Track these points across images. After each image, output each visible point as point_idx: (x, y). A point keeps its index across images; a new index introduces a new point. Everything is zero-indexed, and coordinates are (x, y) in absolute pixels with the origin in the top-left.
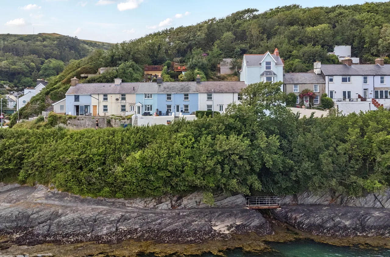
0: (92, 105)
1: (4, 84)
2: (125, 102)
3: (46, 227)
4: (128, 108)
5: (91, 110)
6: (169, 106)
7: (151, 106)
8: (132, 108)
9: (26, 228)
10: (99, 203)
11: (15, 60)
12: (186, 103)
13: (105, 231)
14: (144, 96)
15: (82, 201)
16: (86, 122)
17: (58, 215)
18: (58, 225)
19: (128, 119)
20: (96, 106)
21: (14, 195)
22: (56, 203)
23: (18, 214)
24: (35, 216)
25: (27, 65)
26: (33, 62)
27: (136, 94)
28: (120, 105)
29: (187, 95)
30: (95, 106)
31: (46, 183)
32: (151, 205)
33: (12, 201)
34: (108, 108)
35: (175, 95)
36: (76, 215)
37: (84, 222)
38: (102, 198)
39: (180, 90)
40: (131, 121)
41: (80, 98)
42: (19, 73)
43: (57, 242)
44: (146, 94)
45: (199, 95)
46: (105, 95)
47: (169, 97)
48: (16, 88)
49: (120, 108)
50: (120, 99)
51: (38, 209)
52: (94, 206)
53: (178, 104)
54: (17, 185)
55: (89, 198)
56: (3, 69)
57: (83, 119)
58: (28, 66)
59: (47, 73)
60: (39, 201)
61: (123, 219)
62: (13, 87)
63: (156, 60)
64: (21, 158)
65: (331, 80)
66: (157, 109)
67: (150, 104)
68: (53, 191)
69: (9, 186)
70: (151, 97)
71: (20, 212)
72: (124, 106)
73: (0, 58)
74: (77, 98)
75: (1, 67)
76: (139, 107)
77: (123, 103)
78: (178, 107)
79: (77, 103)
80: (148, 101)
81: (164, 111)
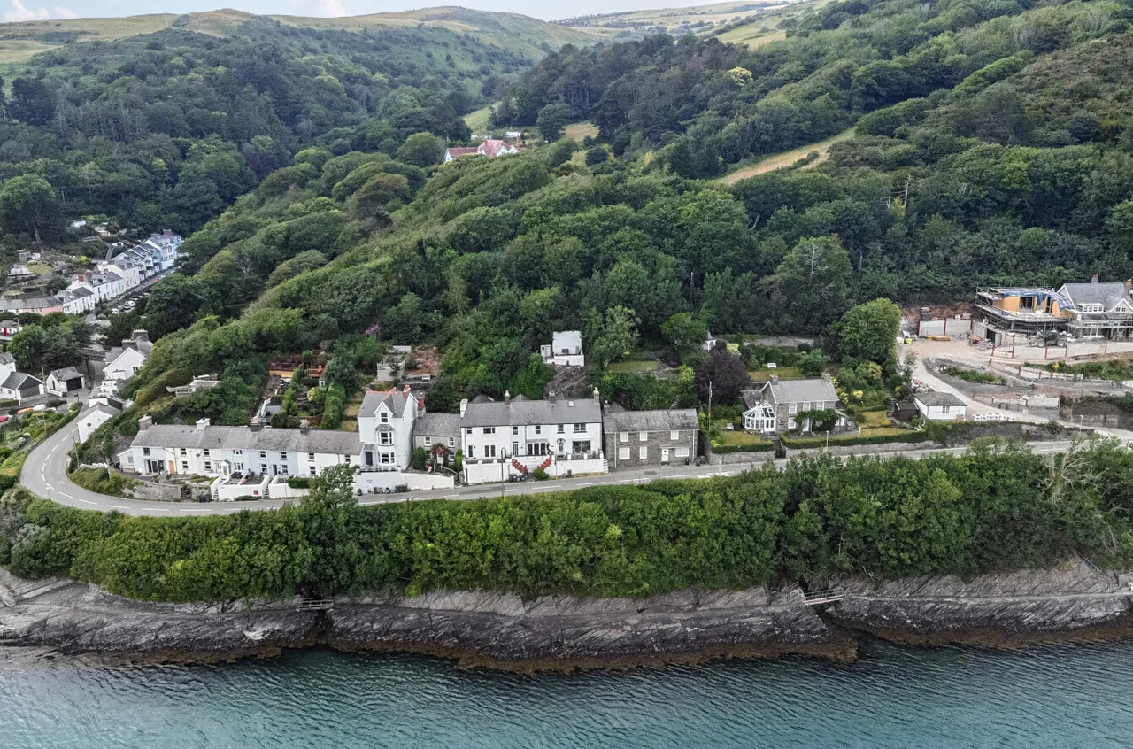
0: (167, 460)
1: (96, 223)
3: (90, 638)
4: (213, 466)
5: (167, 467)
6: (265, 466)
7: (242, 465)
8: (218, 467)
9: (73, 637)
10: (148, 609)
11: (114, 156)
12: (285, 463)
13: (144, 640)
14: (231, 453)
15: (131, 607)
17: (103, 625)
18: (101, 636)
19: (205, 490)
20: (173, 461)
21: (65, 595)
22: (104, 609)
23: (66, 623)
24: (82, 625)
25: (145, 166)
26: (159, 154)
27: (222, 448)
28: (203, 461)
29: (285, 452)
30: (171, 462)
31: (98, 583)
32: (201, 610)
33: (63, 602)
34: (188, 465)
35: (269, 451)
36: (118, 625)
37: (126, 631)
38: (151, 603)
39: (276, 444)
40: (210, 491)
41: (151, 451)
42: (127, 193)
43: (99, 652)
45: (299, 453)
46: (183, 449)
47: (263, 454)
48: (123, 232)
49: (203, 466)
50: (203, 455)
51: (85, 618)
52: (140, 613)
53: (274, 464)
54: (70, 581)
55: (139, 602)
56: (88, 186)
58: (149, 168)
59: (194, 189)
60: (87, 608)
61: (165, 626)
62: (118, 229)
64: (70, 555)
65: (469, 432)
66: (249, 471)
67: (240, 462)
68: (104, 592)
69: (61, 583)
70: (241, 454)
72: (208, 463)
73: (79, 152)
74: (147, 451)
75: (83, 180)
76: (225, 467)
77: (207, 459)
78: (275, 467)
79: (148, 458)
80: (237, 459)
81: (258, 471)
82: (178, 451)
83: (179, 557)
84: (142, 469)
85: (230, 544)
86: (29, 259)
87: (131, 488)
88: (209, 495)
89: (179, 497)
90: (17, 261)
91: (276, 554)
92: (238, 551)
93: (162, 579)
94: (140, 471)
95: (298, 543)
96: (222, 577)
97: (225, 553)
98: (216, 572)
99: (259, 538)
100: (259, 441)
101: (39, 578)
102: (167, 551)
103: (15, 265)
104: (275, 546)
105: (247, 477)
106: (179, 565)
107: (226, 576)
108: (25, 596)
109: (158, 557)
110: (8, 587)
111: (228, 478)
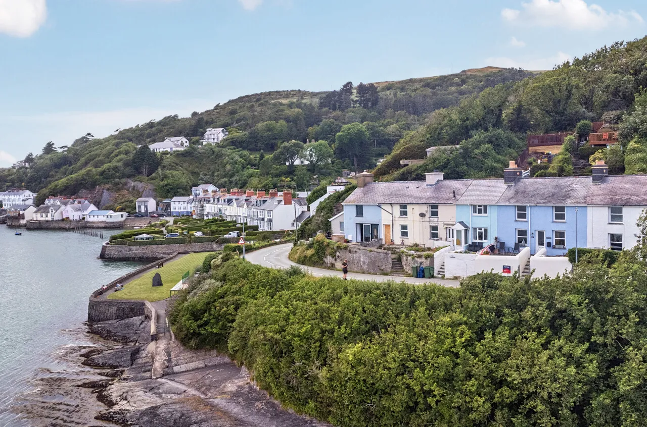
0: (383, 223)
2: (436, 219)
4: (442, 232)
5: (382, 234)
6: (522, 233)
7: (486, 230)
8: (450, 232)
11: (409, 122)
12: (560, 228)
14: (470, 209)
15: (276, 416)
16: (360, 257)
19: (426, 258)
20: (389, 225)
21: (212, 376)
23: (180, 418)
27: (457, 205)
28: (428, 225)
29: (562, 209)
30: (387, 226)
31: (249, 365)
33: (202, 387)
34: (408, 230)
35: (533, 208)
38: (307, 418)
39: (545, 199)
40: (432, 262)
41: (365, 210)
44: (475, 206)
45: (589, 209)
46: (404, 206)
47: (522, 212)
49: (428, 231)
50: (428, 215)
51: (203, 417)
53: (541, 229)
54: (227, 359)
55: (291, 411)
57: (356, 252)
60: (219, 402)
63: (559, 120)
66: (496, 238)
67: (483, 226)
68: (252, 383)
69: (217, 360)
70: (485, 212)
71: (183, 415)
72: (435, 228)
73: (389, 120)
74: (359, 211)
75: (389, 135)
76: (459, 232)
77: (434, 221)
78: (541, 234)
79: (360, 220)
80: (479, 221)
81: (511, 242)
82: (397, 210)
83: (354, 336)
84: (352, 235)
85: (454, 325)
86: (348, 175)
87: (333, 255)
88: (432, 268)
89: (389, 270)
90: (341, 176)
91: (561, 361)
92: (468, 344)
93: (323, 374)
94: (350, 238)
95: (622, 342)
96: (429, 393)
97: (440, 342)
98: (419, 378)
99: (520, 323)
100: (517, 192)
101: (198, 348)
102: (340, 323)
103: (339, 178)
104: (558, 343)
105: (492, 248)
106: (352, 351)
107: (437, 391)
108: (176, 369)
109: (323, 332)
110: (169, 355)
111: (462, 248)
